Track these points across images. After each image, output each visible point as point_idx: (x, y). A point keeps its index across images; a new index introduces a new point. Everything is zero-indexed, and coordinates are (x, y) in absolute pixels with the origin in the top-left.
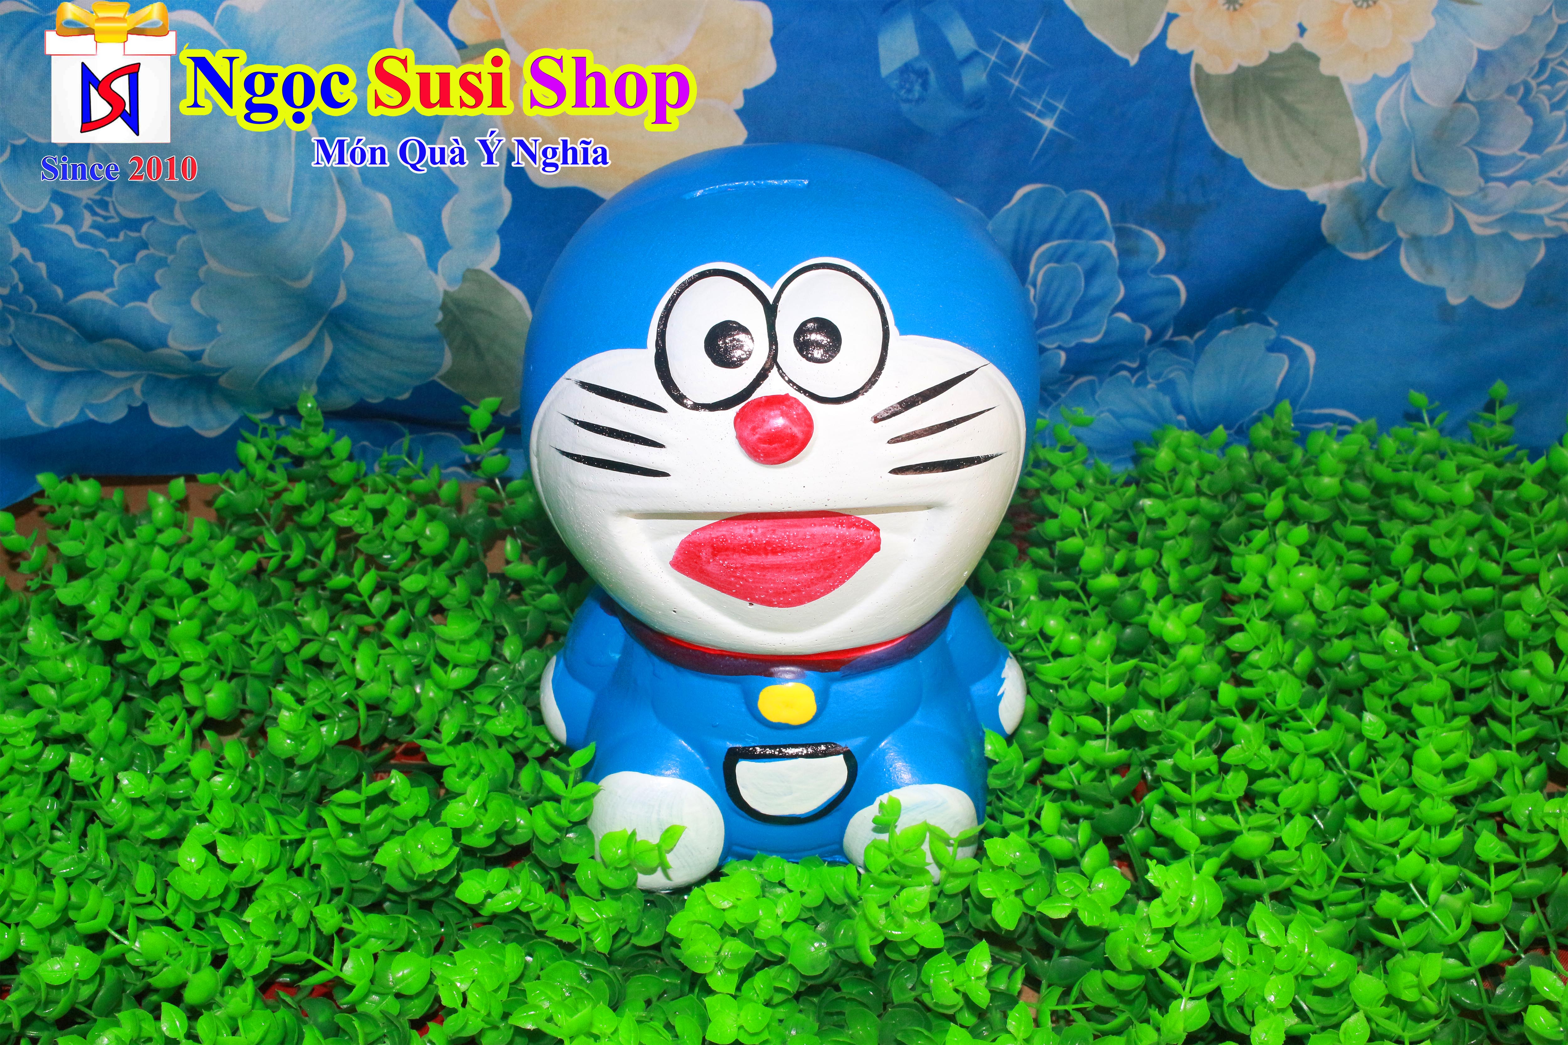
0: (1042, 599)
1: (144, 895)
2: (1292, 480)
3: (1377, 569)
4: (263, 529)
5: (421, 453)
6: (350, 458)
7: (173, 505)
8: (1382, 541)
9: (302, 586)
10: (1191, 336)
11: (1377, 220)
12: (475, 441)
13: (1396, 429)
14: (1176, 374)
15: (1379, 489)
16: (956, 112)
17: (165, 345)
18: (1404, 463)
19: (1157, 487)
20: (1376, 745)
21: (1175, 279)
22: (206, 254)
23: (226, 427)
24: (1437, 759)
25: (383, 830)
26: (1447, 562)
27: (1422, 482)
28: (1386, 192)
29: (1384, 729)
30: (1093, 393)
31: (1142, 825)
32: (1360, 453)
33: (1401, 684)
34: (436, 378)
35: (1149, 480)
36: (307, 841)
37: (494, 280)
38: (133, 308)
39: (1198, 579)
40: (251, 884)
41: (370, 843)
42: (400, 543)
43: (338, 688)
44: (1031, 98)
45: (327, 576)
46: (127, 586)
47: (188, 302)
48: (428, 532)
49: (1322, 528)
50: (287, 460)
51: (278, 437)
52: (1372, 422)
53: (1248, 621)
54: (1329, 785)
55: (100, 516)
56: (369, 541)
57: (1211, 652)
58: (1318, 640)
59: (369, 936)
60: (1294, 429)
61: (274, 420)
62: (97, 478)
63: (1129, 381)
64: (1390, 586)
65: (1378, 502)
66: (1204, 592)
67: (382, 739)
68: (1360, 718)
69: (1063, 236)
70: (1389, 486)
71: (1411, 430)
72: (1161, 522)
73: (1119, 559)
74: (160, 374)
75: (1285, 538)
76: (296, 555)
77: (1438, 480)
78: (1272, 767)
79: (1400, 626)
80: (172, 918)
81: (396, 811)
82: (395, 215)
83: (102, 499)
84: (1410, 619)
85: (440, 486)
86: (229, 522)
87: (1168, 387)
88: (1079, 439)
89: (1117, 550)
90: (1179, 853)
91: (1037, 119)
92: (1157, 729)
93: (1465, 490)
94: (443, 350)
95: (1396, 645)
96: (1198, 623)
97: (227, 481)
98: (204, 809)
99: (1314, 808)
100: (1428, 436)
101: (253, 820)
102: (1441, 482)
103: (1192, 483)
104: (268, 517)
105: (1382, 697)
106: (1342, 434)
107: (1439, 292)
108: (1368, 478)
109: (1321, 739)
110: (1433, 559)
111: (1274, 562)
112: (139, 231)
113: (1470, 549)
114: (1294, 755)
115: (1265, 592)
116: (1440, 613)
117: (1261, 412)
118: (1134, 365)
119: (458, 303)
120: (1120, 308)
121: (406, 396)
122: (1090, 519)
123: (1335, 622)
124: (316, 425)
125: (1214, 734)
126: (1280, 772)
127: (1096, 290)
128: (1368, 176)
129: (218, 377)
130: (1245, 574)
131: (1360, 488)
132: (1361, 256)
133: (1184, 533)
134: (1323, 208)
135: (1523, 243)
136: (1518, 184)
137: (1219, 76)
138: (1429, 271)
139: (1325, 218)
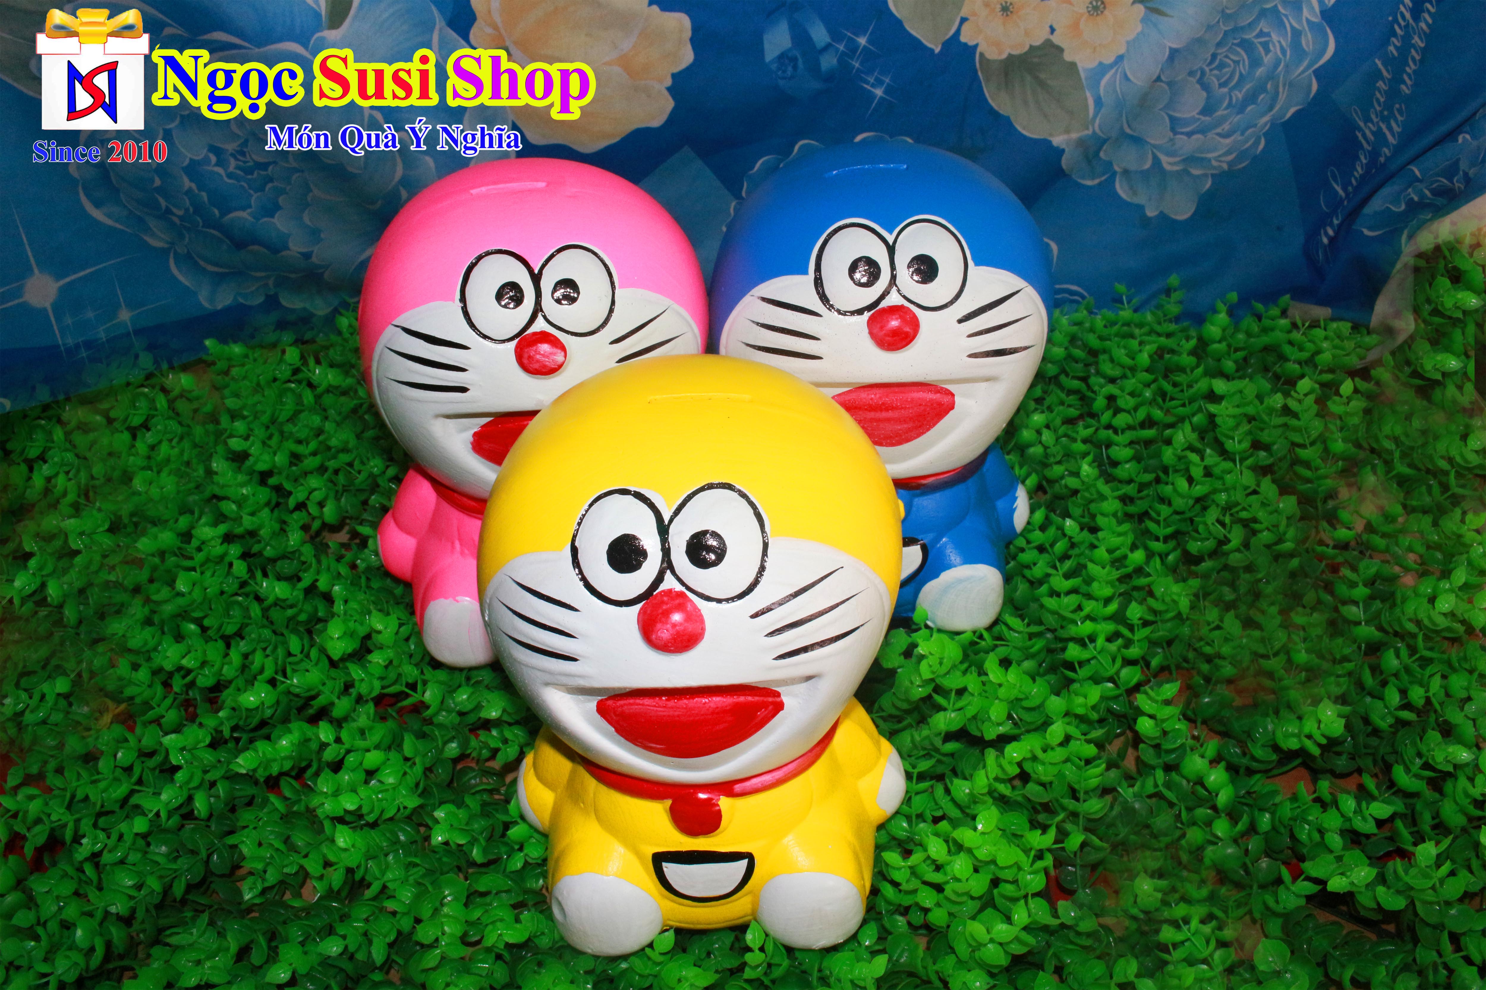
3: (1084, 411)
8: (1090, 392)
11: (1100, 159)
13: (1105, 310)
15: (1094, 353)
16: (816, 85)
17: (287, 247)
18: (1107, 335)
20: (1073, 539)
22: (311, 186)
23: (331, 308)
24: (1106, 554)
26: (1128, 412)
28: (1105, 141)
29: (1078, 529)
33: (1091, 500)
38: (265, 222)
44: (867, 75)
47: (301, 218)
49: (1053, 382)
58: (1044, 465)
65: (1089, 362)
68: (1064, 521)
70: (1096, 351)
71: (1114, 310)
74: (286, 273)
84: (1104, 447)
91: (871, 88)
93: (1144, 359)
100: (1126, 314)
105: (1078, 507)
106: (1074, 302)
107: (1140, 208)
108: (1085, 346)
109: (1040, 537)
110: (1119, 410)
112: (267, 171)
114: (1020, 549)
116: (1121, 447)
123: (1055, 453)
128: (1094, 130)
129: (324, 271)
131: (1077, 352)
132: (1089, 183)
134: (1063, 151)
135: (1198, 177)
136: (1195, 137)
137: (995, 61)
138: (1135, 193)
139: (1064, 157)
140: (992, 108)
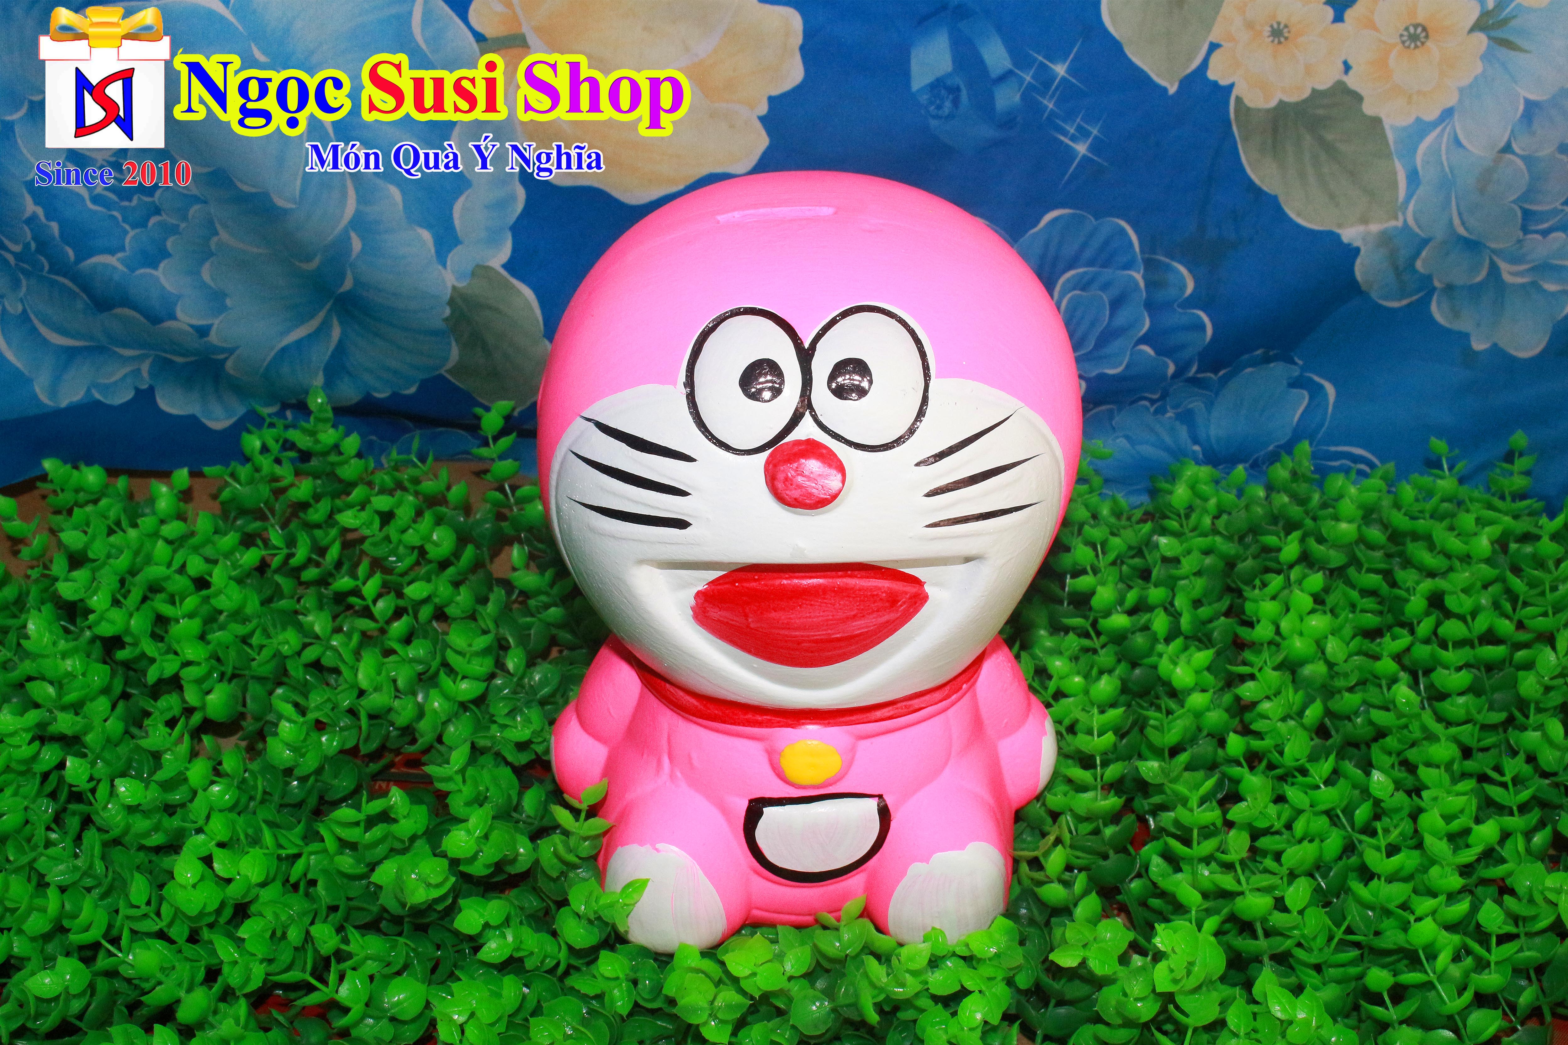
0: (1051, 634)
1: (138, 907)
2: (1309, 524)
3: (1389, 618)
4: (268, 524)
5: (431, 454)
6: (359, 455)
7: (176, 496)
8: (1397, 591)
9: (307, 584)
10: (1216, 374)
11: (1415, 271)
12: (486, 444)
13: (1415, 477)
14: (1197, 405)
15: (1396, 537)
16: (987, 132)
17: (173, 317)
18: (1421, 512)
19: (1173, 524)
20: (1382, 804)
21: (1202, 314)
22: (218, 225)
23: (232, 420)
24: (1441, 823)
25: (381, 850)
26: (1462, 618)
27: (1439, 532)
28: (1425, 242)
29: (1391, 787)
30: (1111, 418)
31: (1139, 876)
32: (1378, 498)
33: (1410, 742)
34: (442, 372)
35: (1165, 517)
36: (304, 856)
37: (505, 278)
38: (144, 275)
39: (1210, 621)
40: (246, 900)
41: (368, 861)
42: (406, 547)
43: (340, 697)
44: (1064, 121)
45: (333, 576)
46: (129, 579)
47: (199, 273)
48: (435, 537)
49: (1336, 573)
50: (292, 454)
51: (284, 432)
52: (1391, 466)
53: (1260, 669)
54: (1334, 842)
55: (104, 502)
56: (375, 544)
57: (1221, 697)
58: (1329, 692)
59: (366, 958)
60: (1313, 472)
61: (281, 414)
62: (102, 465)
63: (1147, 409)
64: (1405, 640)
65: (1393, 549)
66: (1216, 635)
67: (382, 750)
68: (1368, 774)
69: (1091, 263)
70: (1405, 534)
71: (1430, 478)
72: (1175, 561)
73: (1131, 597)
74: (169, 356)
75: (1300, 584)
76: (301, 553)
77: (1455, 532)
78: (1278, 826)
79: (1411, 680)
80: (166, 930)
81: (394, 828)
82: (405, 207)
83: (107, 486)
84: (1421, 672)
85: (449, 488)
86: (233, 515)
87: (1186, 417)
88: (1097, 471)
89: (1130, 587)
90: (1179, 909)
91: (1070, 143)
92: (1161, 782)
93: (1483, 544)
94: (450, 344)
95: (1406, 702)
96: (1208, 669)
97: (233, 475)
98: (201, 822)
99: (1318, 868)
100: (1446, 484)
101: (250, 831)
102: (1459, 535)
103: (1208, 522)
104: (273, 512)
105: (1390, 754)
106: (1360, 475)
107: (1463, 337)
108: (1385, 526)
109: (1328, 796)
110: (1448, 614)
111: (1288, 610)
112: (153, 196)
113: (1485, 603)
114: (1300, 812)
115: (1278, 639)
116: (1452, 669)
117: (1278, 447)
118: (1155, 397)
119: (465, 298)
120: (1144, 340)
121: (413, 390)
122: (1104, 553)
123: (1346, 675)
124: (325, 421)
125: (1220, 786)
126: (1284, 830)
127: (1121, 320)
128: (1405, 221)
129: (225, 360)
130: (1258, 621)
131: (1375, 534)
132: (1393, 304)
133: (1198, 574)
134: (1357, 250)
135: (1554, 294)
136: (1554, 236)
137: (1259, 110)
138: (1456, 314)
139: (1358, 261)
140: (1251, 183)
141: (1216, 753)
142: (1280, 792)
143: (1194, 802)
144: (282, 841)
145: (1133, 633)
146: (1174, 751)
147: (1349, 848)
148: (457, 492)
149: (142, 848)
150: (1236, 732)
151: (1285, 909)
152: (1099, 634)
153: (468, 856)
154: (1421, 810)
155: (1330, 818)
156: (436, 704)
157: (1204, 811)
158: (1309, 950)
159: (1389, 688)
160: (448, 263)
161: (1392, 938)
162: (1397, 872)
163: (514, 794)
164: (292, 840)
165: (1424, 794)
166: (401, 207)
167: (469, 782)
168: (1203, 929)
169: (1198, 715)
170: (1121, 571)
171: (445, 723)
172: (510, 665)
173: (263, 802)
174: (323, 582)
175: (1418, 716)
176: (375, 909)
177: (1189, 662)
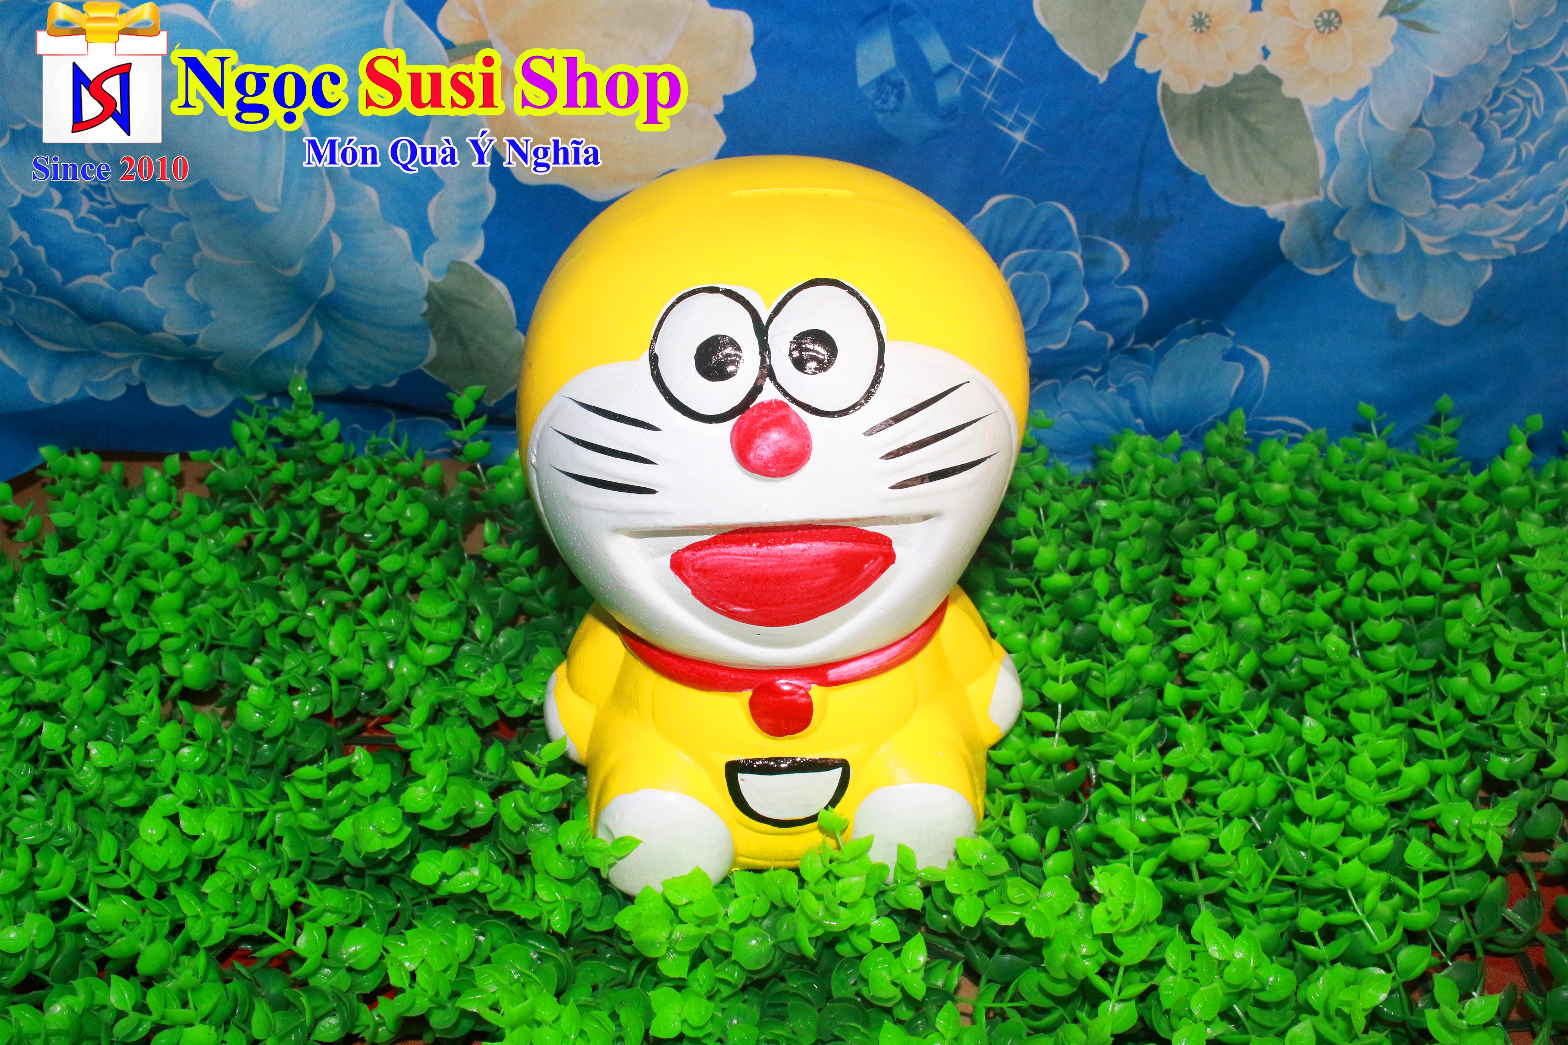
0: (999, 595)
1: (106, 864)
2: (1243, 485)
3: (1322, 573)
4: (251, 506)
5: (406, 436)
6: (339, 439)
7: (168, 481)
8: (1329, 547)
9: (287, 562)
10: (1152, 345)
11: (1334, 239)
12: (459, 427)
13: (1344, 439)
14: (1136, 379)
15: (1327, 497)
16: (931, 124)
17: (160, 329)
18: (1351, 472)
19: (1113, 489)
20: (1315, 749)
21: (1138, 290)
22: (200, 243)
23: (222, 407)
24: (1371, 766)
25: (345, 805)
26: (1391, 570)
27: (1369, 491)
28: (1343, 212)
29: (1323, 733)
30: (1056, 395)
31: (1087, 821)
32: (1310, 461)
33: (1342, 689)
34: (421, 367)
35: (1106, 482)
36: (269, 815)
37: (478, 273)
38: (128, 292)
39: (1150, 580)
40: (212, 856)
41: (331, 817)
42: (381, 523)
43: (314, 661)
44: (1003, 111)
45: (311, 552)
46: (116, 557)
47: (182, 288)
48: (408, 513)
49: (1270, 533)
50: (276, 440)
51: (269, 419)
52: (1322, 432)
53: (1195, 623)
54: (1267, 787)
55: (99, 488)
56: (351, 521)
57: (1159, 650)
58: (1263, 643)
59: (325, 911)
60: (1246, 436)
61: (267, 401)
62: (97, 452)
63: (1090, 384)
64: (1335, 591)
65: (1325, 508)
66: (1154, 592)
67: (353, 714)
68: (1301, 721)
69: (1032, 245)
70: (1336, 494)
71: (1359, 440)
72: (1115, 523)
73: (1073, 559)
74: (157, 356)
75: (1234, 542)
76: (281, 532)
77: (1384, 490)
78: (1213, 770)
79: (1343, 631)
80: (134, 886)
81: (358, 786)
82: (382, 208)
83: (102, 472)
84: (1352, 624)
85: (423, 469)
86: (220, 498)
87: (1128, 392)
88: (1041, 442)
89: (1072, 549)
90: (1118, 852)
91: (1009, 132)
92: (1099, 730)
93: (1410, 500)
94: (428, 339)
95: (1337, 651)
96: (1146, 623)
97: (218, 459)
98: (168, 781)
99: (1253, 810)
100: (1375, 446)
101: (219, 791)
102: (1387, 492)
103: (1147, 486)
104: (257, 494)
105: (1322, 701)
106: (1293, 441)
107: (1389, 308)
108: (1317, 486)
109: (1262, 742)
110: (1377, 566)
111: (1223, 566)
112: (135, 217)
113: (1413, 556)
114: (1234, 758)
115: (1213, 594)
116: (1382, 620)
117: (1216, 418)
118: (1096, 370)
119: (442, 294)
120: (1084, 316)
121: (393, 383)
122: (1046, 518)
123: (1279, 626)
124: (306, 407)
125: (1159, 733)
126: (1219, 774)
127: (1061, 298)
128: (1326, 195)
129: (213, 360)
130: (1194, 576)
131: (1308, 495)
132: (1316, 272)
133: (1137, 535)
134: (1282, 225)
135: (1472, 264)
136: (1468, 206)
137: (1185, 96)
138: (1381, 287)
139: (1283, 235)
140: (1180, 164)
141: (1155, 704)
142: (1216, 740)
143: (1133, 747)
144: (250, 800)
145: (1075, 591)
146: (1116, 701)
147: (1284, 793)
148: (432, 473)
149: (117, 809)
150: (1172, 682)
151: (1221, 851)
152: (1042, 593)
153: (426, 810)
154: (1352, 754)
155: (1265, 764)
156: (405, 670)
157: (1141, 758)
158: (1245, 890)
159: (1322, 638)
160: (425, 260)
161: (1324, 876)
162: (1328, 812)
163: (476, 753)
164: (259, 799)
165: (1356, 738)
166: (378, 206)
167: (428, 740)
168: (1141, 871)
169: (1138, 667)
170: (1064, 536)
171: (413, 688)
172: (478, 632)
173: (232, 763)
174: (302, 557)
175: (1347, 664)
176: (337, 863)
177: (1128, 616)
